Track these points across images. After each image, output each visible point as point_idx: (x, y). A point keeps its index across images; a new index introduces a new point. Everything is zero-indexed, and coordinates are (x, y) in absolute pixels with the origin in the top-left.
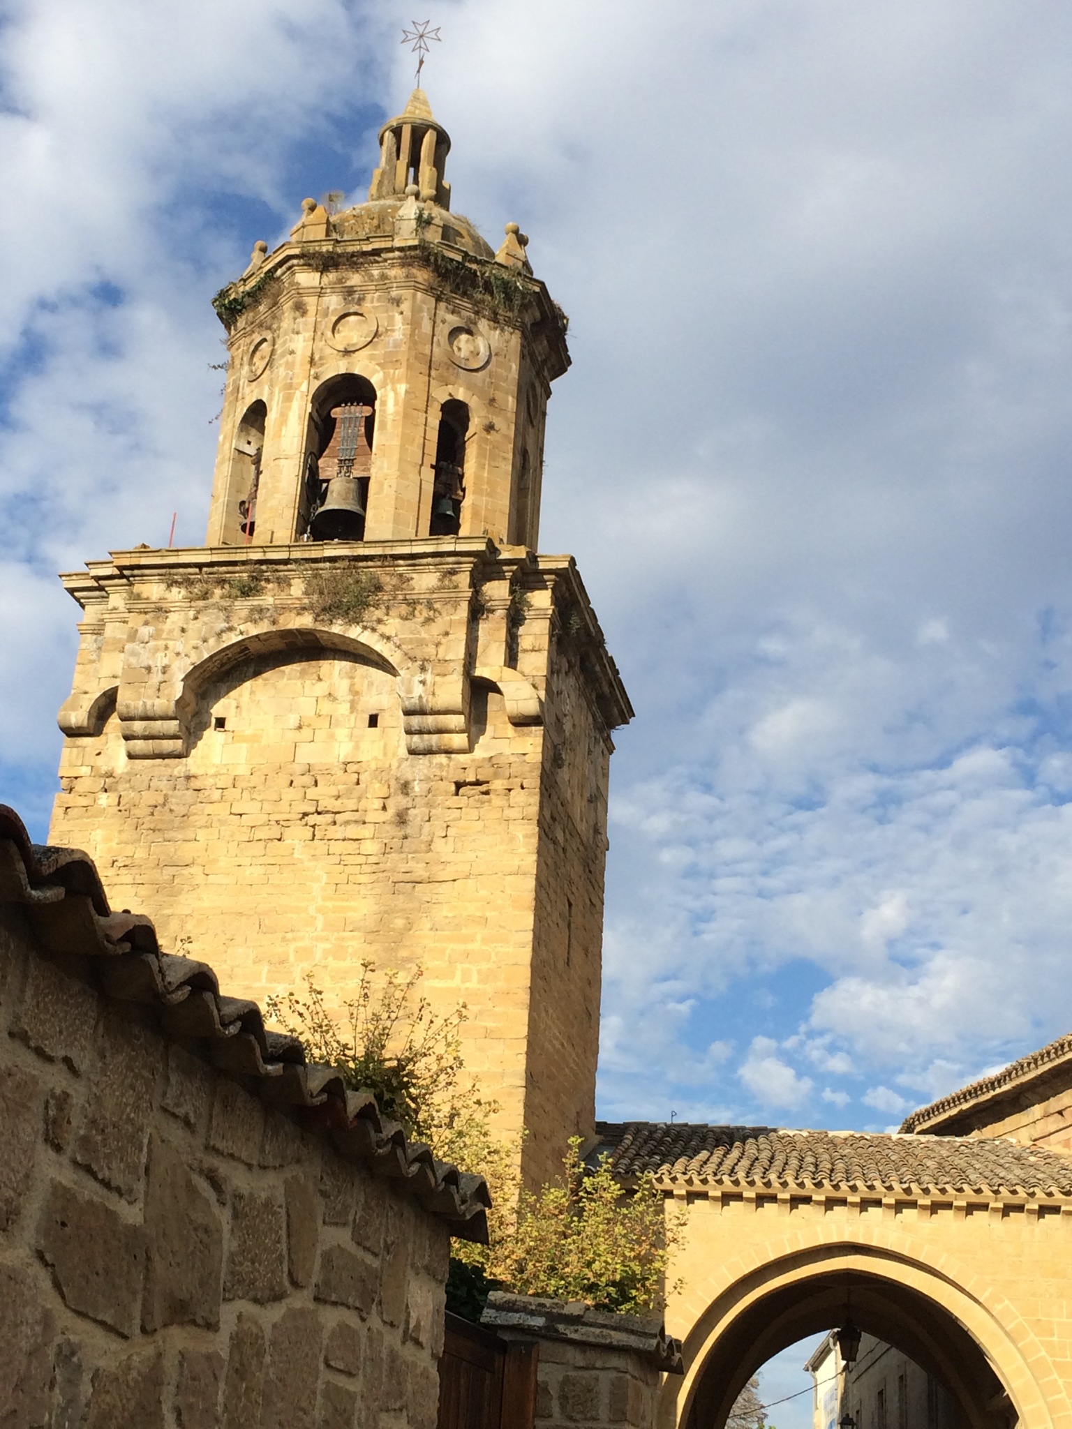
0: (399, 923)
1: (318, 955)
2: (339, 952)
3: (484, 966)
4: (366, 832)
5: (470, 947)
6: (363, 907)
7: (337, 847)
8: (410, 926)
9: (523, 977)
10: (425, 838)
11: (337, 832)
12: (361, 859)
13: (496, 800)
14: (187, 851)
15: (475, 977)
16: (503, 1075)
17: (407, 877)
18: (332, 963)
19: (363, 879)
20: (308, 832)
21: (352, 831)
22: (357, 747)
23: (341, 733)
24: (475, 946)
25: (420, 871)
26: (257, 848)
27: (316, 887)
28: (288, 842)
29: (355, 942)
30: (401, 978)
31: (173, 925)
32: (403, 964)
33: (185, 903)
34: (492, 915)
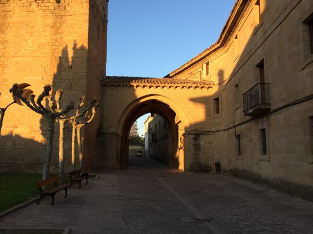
0: (58, 25)
1: (40, 31)
2: (45, 31)
3: (78, 34)
4: (50, 4)
5: (75, 30)
6: (50, 21)
7: (43, 8)
8: (61, 26)
9: (87, 37)
10: (64, 6)
11: (43, 4)
12: (49, 11)
14: (9, 8)
15: (76, 37)
16: (83, 57)
17: (60, 15)
18: (44, 33)
19: (50, 15)
20: (37, 4)
21: (47, 4)
24: (76, 30)
25: (62, 13)
26: (25, 8)
27: (39, 16)
28: (32, 6)
29: (48, 29)
30: (59, 36)
31: (6, 25)
32: (60, 33)
33: (9, 20)
34: (79, 23)
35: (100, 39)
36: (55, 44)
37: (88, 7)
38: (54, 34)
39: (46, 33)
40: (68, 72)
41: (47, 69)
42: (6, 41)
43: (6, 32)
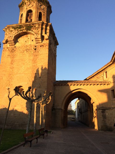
0: (35, 59)
1: (28, 62)
2: (29, 62)
3: (43, 63)
4: (32, 51)
5: (42, 61)
6: (32, 58)
7: (29, 53)
8: (36, 59)
9: (47, 63)
10: (38, 51)
11: (29, 51)
12: (32, 53)
13: (44, 47)
14: (15, 54)
15: (43, 64)
16: (45, 73)
18: (29, 63)
19: (32, 55)
20: (26, 51)
21: (30, 51)
22: (31, 43)
23: (29, 42)
24: (43, 61)
25: (37, 54)
26: (22, 53)
27: (27, 56)
28: (24, 52)
29: (31, 61)
30: (35, 64)
31: (14, 61)
32: (36, 63)
33: (15, 59)
34: (44, 58)
35: (53, 64)
36: (33, 68)
37: (48, 51)
38: (33, 63)
39: (30, 63)
40: (39, 80)
41: (30, 79)
42: (13, 68)
43: (13, 64)
